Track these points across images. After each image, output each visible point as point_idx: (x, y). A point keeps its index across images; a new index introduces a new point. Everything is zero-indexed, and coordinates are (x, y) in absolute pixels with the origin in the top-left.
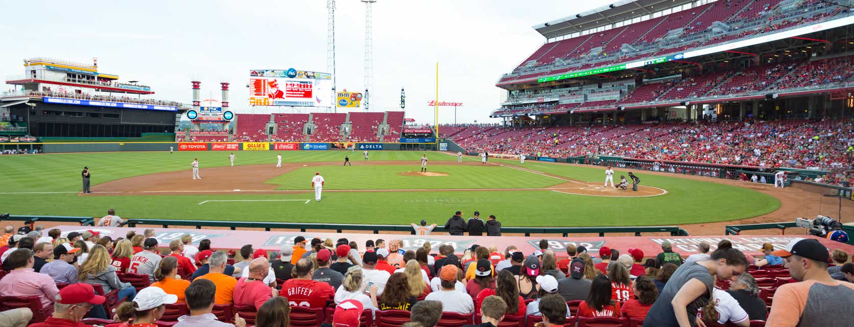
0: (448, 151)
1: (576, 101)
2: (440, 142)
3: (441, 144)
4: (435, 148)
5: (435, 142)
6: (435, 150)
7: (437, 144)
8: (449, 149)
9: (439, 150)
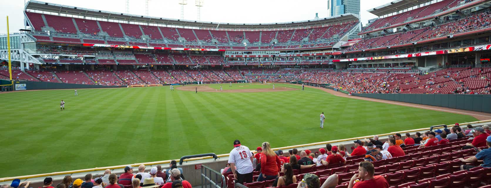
0: (27, 90)
1: (108, 58)
2: (15, 83)
3: (16, 85)
4: (11, 89)
5: (11, 84)
6: (12, 91)
7: (13, 85)
8: (28, 88)
9: (15, 90)
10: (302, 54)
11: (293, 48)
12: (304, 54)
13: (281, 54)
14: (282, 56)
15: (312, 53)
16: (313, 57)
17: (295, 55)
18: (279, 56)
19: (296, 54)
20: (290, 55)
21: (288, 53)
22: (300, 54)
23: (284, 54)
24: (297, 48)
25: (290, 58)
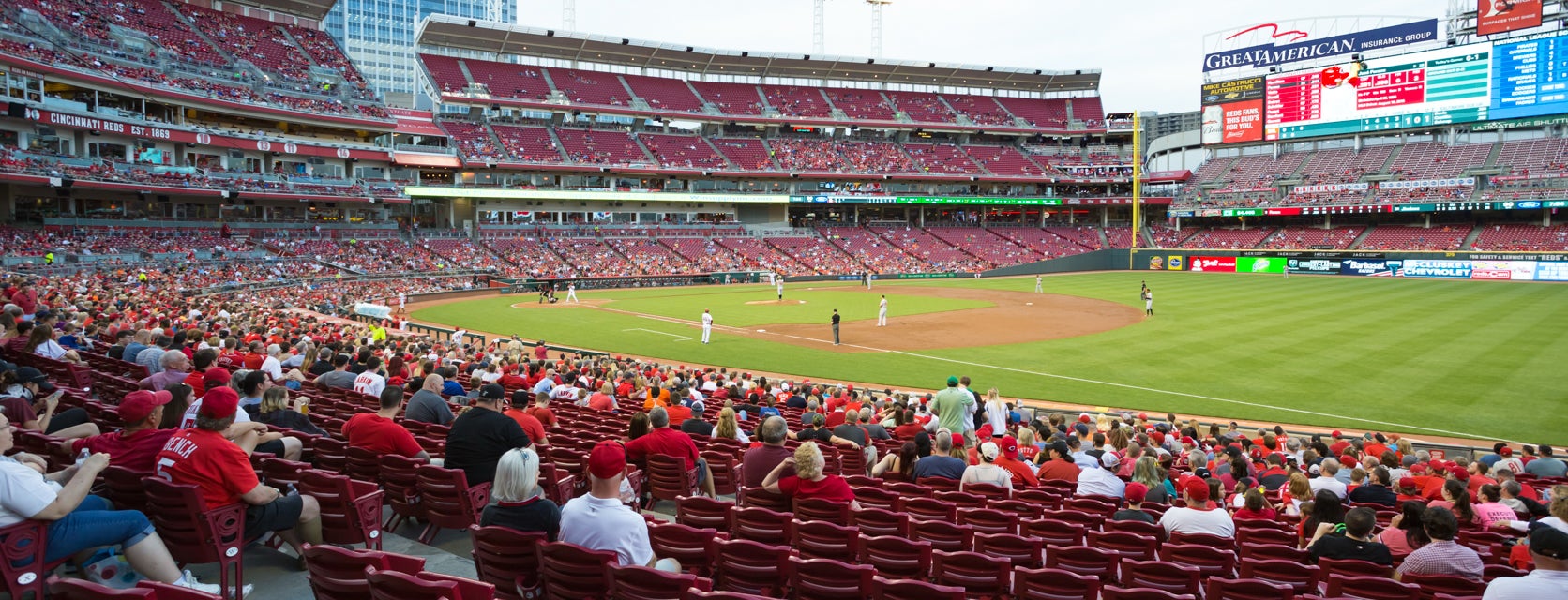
10: (203, 134)
11: (147, 85)
12: (222, 137)
13: (48, 102)
14: (63, 119)
15: (272, 137)
16: (257, 162)
17: (157, 134)
18: (38, 116)
19: (162, 129)
20: (128, 126)
21: (108, 112)
22: (195, 133)
23: (68, 110)
24: (164, 86)
25: (96, 141)
